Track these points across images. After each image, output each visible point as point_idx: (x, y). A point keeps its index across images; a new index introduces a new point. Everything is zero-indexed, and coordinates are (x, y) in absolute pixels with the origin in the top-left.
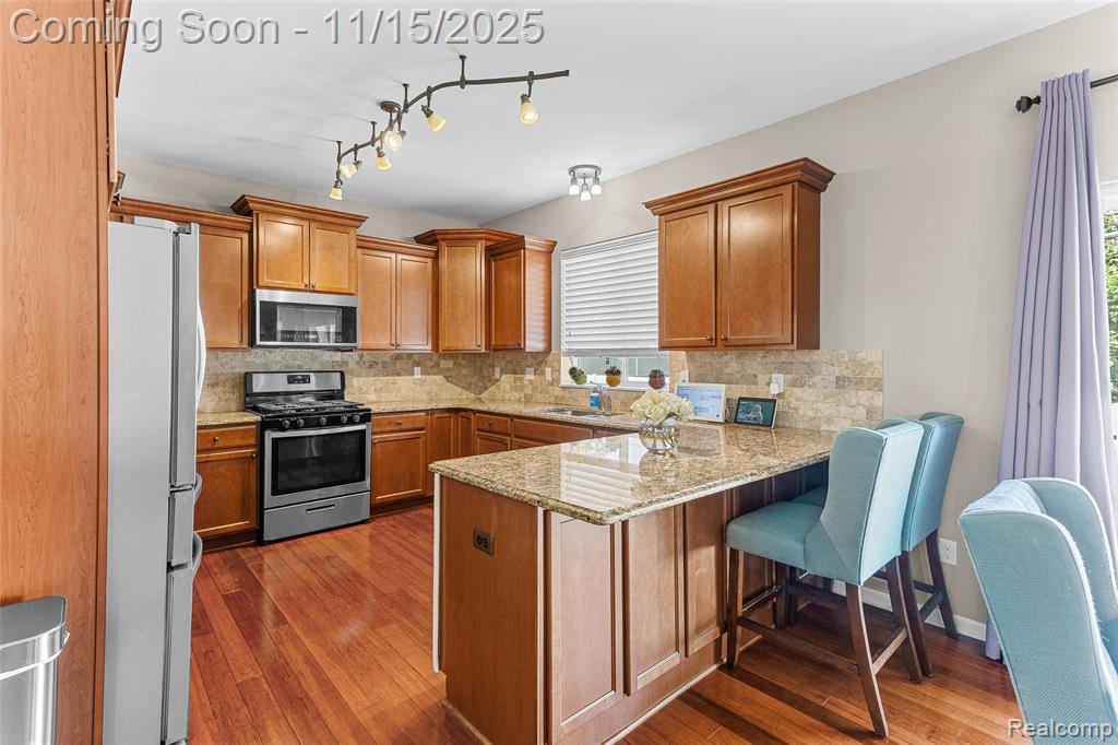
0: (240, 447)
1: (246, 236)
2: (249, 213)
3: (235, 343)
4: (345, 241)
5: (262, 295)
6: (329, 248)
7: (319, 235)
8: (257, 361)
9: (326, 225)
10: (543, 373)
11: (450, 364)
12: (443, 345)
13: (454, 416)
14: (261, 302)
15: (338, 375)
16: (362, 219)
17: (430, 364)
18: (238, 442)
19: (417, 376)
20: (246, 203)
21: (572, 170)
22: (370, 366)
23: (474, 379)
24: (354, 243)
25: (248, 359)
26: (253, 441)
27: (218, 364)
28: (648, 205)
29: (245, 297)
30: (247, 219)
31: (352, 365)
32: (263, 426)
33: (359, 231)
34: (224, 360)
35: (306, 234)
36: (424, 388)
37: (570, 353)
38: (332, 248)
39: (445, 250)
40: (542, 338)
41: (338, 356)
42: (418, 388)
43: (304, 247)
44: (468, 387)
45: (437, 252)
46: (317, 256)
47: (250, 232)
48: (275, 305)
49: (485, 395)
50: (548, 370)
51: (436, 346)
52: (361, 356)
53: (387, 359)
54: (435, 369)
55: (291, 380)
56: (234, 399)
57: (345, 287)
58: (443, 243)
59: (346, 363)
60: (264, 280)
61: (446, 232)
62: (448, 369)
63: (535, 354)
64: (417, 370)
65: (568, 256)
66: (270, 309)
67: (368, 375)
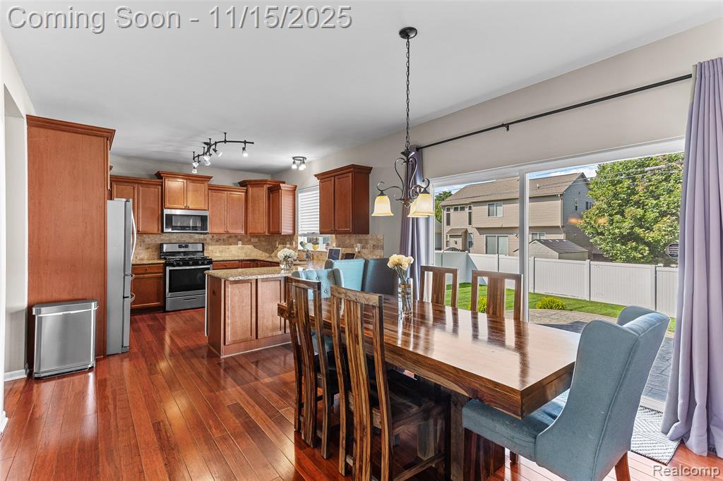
0: (157, 273)
1: (160, 187)
2: (161, 178)
3: (156, 231)
4: (204, 187)
5: (167, 212)
6: (195, 191)
7: (191, 185)
8: (166, 238)
9: (193, 181)
10: (292, 244)
11: (256, 240)
12: (250, 231)
13: (252, 263)
14: (166, 215)
15: (201, 245)
16: (210, 178)
17: (246, 240)
18: (156, 271)
19: (240, 245)
20: (160, 174)
21: (294, 158)
22: (217, 241)
23: (269, 247)
24: (207, 187)
25: (162, 238)
26: (162, 271)
27: (149, 240)
28: (316, 176)
29: (160, 212)
30: (161, 181)
31: (208, 240)
32: (166, 265)
33: (209, 183)
34: (152, 238)
35: (185, 185)
36: (244, 251)
37: (301, 235)
38: (197, 191)
39: (250, 190)
40: (292, 228)
41: (202, 236)
42: (240, 251)
43: (185, 190)
44: (265, 251)
45: (247, 190)
46: (190, 194)
47: (162, 186)
48: (172, 215)
49: (273, 255)
50: (294, 243)
51: (246, 232)
52: (213, 237)
53: (225, 238)
54: (249, 242)
55: (180, 247)
56: (156, 254)
57: (203, 207)
58: (249, 186)
59: (206, 240)
60: (167, 205)
61: (250, 181)
62: (256, 243)
63: (289, 236)
64: (240, 242)
65: (300, 193)
66: (170, 217)
67: (216, 245)
